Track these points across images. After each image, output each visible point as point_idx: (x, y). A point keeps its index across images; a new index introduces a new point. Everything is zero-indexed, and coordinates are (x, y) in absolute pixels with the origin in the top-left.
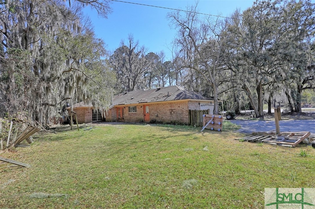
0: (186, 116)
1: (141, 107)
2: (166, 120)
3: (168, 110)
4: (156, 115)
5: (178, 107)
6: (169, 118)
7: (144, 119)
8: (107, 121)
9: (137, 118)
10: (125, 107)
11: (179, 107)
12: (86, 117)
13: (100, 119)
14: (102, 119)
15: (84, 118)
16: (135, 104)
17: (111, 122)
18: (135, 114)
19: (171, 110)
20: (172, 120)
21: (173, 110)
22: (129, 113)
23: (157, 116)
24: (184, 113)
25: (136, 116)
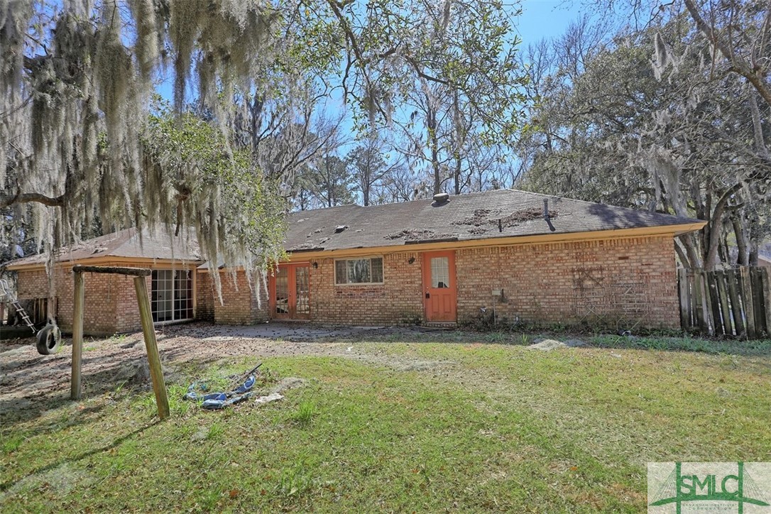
0: (662, 298)
1: (412, 261)
2: (551, 313)
3: (565, 272)
4: (498, 293)
5: (620, 258)
6: (567, 307)
7: (425, 311)
8: (221, 324)
9: (381, 309)
10: (316, 264)
11: (626, 258)
12: (121, 305)
13: (184, 313)
14: (190, 312)
15: (114, 311)
16: (372, 250)
17: (243, 324)
18: (374, 290)
19: (582, 270)
20: (584, 312)
21: (591, 270)
22: (338, 289)
23: (502, 299)
24: (655, 284)
25: (379, 302)
